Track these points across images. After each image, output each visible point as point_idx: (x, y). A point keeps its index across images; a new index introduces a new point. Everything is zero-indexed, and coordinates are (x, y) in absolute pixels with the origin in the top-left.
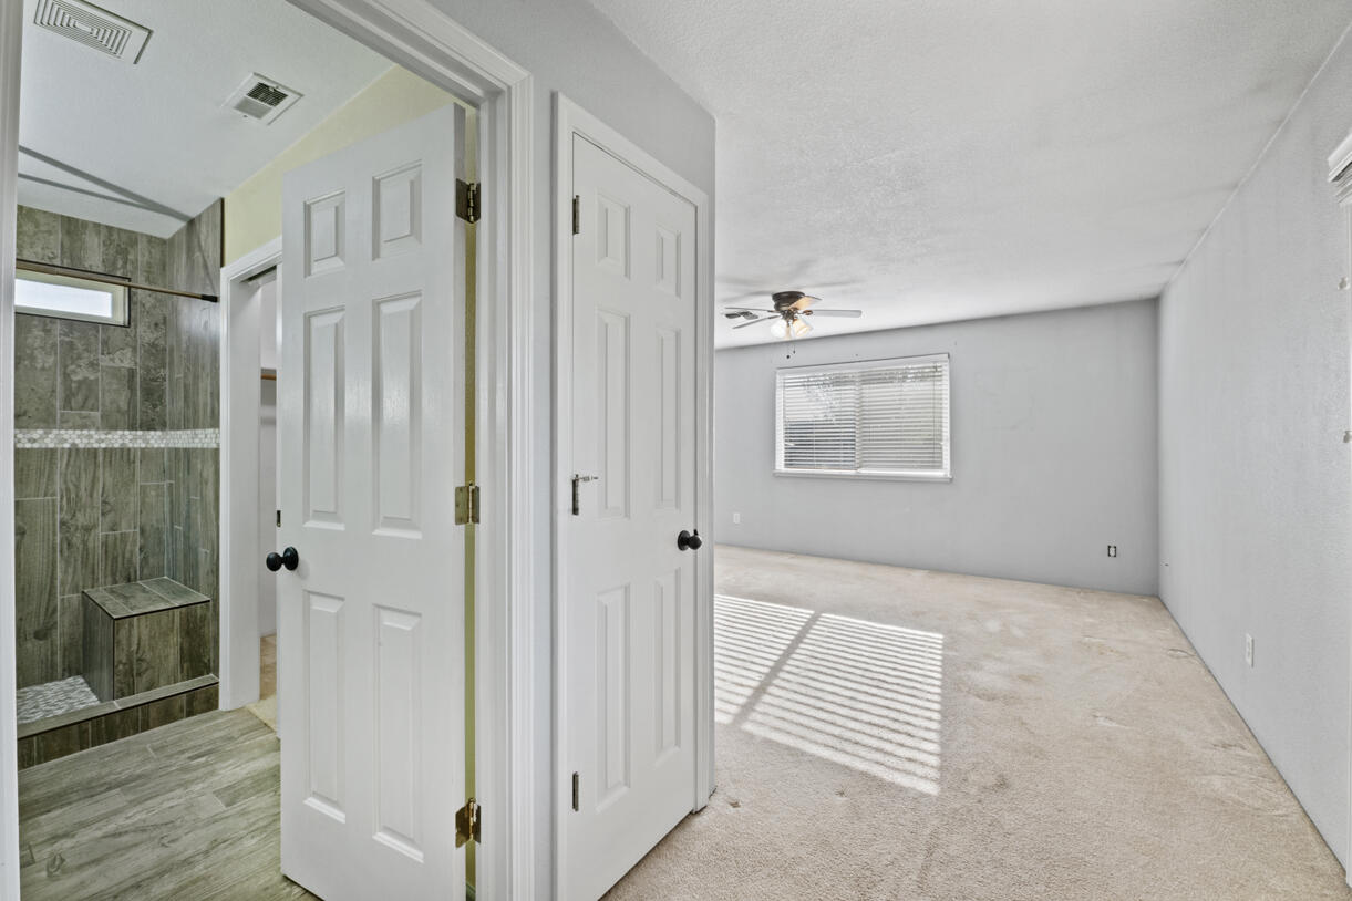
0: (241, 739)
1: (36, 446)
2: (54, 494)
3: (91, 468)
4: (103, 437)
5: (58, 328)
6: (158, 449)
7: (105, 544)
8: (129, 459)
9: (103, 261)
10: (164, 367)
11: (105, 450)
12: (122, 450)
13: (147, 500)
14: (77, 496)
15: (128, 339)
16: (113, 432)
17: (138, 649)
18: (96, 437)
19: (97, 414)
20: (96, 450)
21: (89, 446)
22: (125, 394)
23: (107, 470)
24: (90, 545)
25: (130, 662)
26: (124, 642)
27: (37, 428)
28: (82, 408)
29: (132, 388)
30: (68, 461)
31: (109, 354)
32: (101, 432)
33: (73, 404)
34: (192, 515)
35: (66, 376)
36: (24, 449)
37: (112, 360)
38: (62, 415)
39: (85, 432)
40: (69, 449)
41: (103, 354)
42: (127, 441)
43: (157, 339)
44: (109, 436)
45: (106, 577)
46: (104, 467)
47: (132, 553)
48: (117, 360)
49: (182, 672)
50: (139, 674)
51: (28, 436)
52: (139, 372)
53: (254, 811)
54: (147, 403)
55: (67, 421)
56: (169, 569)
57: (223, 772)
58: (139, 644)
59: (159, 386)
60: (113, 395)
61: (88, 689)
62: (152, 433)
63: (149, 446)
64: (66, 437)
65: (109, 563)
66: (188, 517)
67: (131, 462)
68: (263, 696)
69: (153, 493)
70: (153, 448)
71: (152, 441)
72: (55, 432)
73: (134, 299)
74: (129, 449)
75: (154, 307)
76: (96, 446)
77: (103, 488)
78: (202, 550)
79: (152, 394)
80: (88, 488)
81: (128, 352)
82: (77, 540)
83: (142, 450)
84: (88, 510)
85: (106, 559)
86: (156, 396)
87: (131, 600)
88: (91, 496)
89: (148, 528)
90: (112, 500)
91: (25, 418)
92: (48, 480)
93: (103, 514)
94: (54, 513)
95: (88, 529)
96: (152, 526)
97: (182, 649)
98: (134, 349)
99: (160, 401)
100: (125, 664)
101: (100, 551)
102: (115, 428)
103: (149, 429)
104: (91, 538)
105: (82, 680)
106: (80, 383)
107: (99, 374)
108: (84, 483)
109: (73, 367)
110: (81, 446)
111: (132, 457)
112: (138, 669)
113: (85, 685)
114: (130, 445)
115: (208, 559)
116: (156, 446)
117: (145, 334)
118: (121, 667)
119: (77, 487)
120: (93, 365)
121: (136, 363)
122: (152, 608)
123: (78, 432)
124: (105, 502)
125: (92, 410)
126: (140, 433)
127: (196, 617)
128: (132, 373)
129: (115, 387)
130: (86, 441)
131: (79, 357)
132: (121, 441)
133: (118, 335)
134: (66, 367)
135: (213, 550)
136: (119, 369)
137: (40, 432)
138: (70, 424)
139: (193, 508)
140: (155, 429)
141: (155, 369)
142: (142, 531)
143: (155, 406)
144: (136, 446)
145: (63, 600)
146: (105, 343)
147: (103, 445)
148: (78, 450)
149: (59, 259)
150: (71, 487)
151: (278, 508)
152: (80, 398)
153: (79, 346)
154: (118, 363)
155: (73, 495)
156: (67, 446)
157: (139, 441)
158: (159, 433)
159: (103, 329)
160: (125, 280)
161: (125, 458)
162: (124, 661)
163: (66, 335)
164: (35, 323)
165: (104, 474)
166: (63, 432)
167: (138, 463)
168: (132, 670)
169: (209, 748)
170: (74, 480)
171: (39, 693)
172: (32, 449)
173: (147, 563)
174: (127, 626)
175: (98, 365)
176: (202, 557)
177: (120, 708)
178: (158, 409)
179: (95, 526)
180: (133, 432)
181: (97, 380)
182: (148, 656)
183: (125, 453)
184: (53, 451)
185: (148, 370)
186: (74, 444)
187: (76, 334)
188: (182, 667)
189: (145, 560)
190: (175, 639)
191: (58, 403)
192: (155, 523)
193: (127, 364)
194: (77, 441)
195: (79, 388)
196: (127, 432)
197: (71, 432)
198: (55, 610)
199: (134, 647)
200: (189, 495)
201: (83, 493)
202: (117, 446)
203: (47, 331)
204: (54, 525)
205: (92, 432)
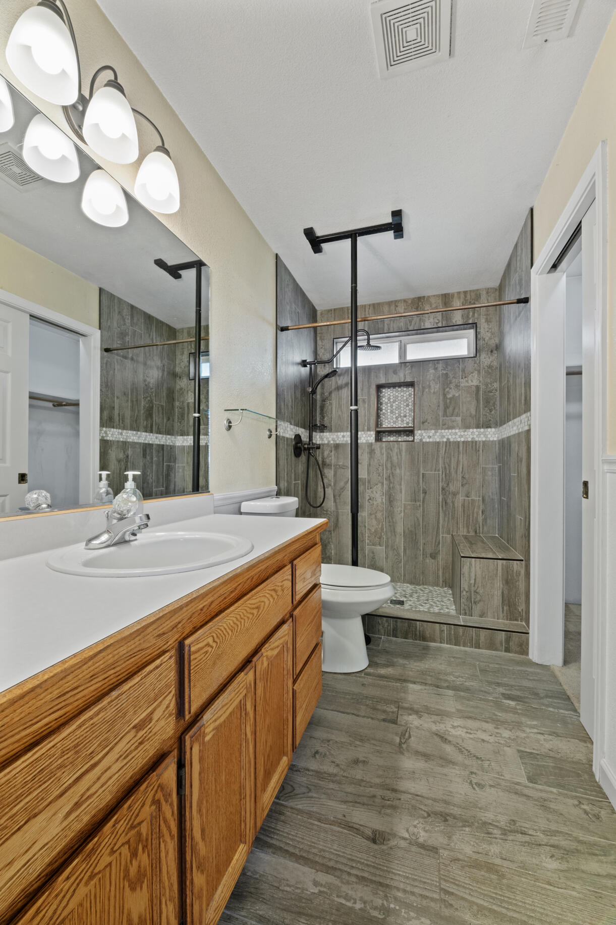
0: (546, 701)
1: (431, 440)
2: (439, 471)
3: (456, 454)
4: (462, 433)
5: (440, 366)
6: (492, 441)
7: (463, 506)
8: (476, 449)
9: (462, 316)
10: (496, 382)
11: (463, 442)
12: (472, 442)
13: (486, 478)
14: (449, 471)
15: (476, 365)
16: (468, 430)
17: (475, 584)
18: (459, 434)
19: (459, 419)
20: (459, 442)
21: (455, 440)
22: (474, 403)
23: (465, 455)
24: (456, 505)
25: (469, 591)
26: (467, 575)
27: (431, 429)
28: (452, 415)
29: (478, 400)
30: (446, 450)
31: (465, 377)
32: (461, 430)
33: (448, 413)
34: (512, 488)
35: (445, 395)
36: (426, 442)
37: (467, 381)
38: (443, 421)
39: (453, 431)
40: (446, 442)
41: (462, 378)
42: (475, 436)
43: (492, 362)
44: (466, 433)
45: (463, 527)
46: (463, 454)
47: (477, 514)
48: (470, 381)
49: (503, 612)
50: (475, 603)
51: (428, 434)
52: (482, 387)
53: (555, 811)
54: (487, 409)
55: (445, 424)
56: (499, 530)
57: (528, 730)
58: (475, 580)
59: (493, 396)
60: (468, 405)
61: (452, 599)
62: (489, 430)
63: (488, 439)
64: (444, 434)
65: (465, 518)
66: (510, 490)
67: (477, 451)
68: (566, 662)
69: (490, 473)
70: (490, 441)
71: (489, 436)
72: (439, 431)
73: (479, 336)
74: (476, 441)
75: (490, 339)
76: (459, 440)
77: (463, 468)
78: (518, 517)
79: (489, 402)
80: (455, 467)
81: (475, 374)
82: (449, 501)
83: (484, 442)
84: (455, 483)
85: (464, 516)
86: (492, 402)
87: (474, 546)
88: (456, 473)
89: (487, 498)
90: (467, 476)
91: (426, 423)
92: (436, 461)
93: (462, 485)
94: (439, 482)
95: (455, 494)
96: (489, 496)
97: (503, 593)
98: (479, 371)
99: (494, 406)
100: (467, 592)
101: (460, 509)
102: (469, 428)
103: (487, 427)
104: (456, 500)
105: (451, 592)
106: (450, 399)
107: (460, 392)
108: (453, 465)
109: (448, 389)
110: (452, 440)
111: (478, 447)
112: (475, 599)
113: (452, 596)
114: (477, 439)
115: (523, 524)
116: (491, 439)
117: (486, 359)
118: (464, 593)
119: (449, 466)
120: (457, 386)
121: (480, 381)
122: (483, 555)
123: (450, 431)
124: (463, 477)
125: (457, 416)
126: (482, 430)
127: (513, 571)
128: (478, 388)
129: (468, 399)
130: (454, 436)
131: (451, 383)
132: (471, 436)
133: (470, 365)
134: (444, 390)
135: (526, 517)
136: (470, 387)
137: (433, 431)
138: (446, 426)
139: (513, 483)
140: (490, 427)
141: (491, 384)
142: (483, 500)
143: (491, 410)
144: (480, 440)
145: (443, 537)
146: (463, 371)
147: (462, 439)
148: (450, 442)
149: (440, 323)
150: (447, 466)
151: (584, 479)
152: (451, 409)
153: (451, 375)
154: (470, 383)
155: (448, 472)
156: (445, 440)
157: (482, 436)
158: (493, 430)
159: (462, 361)
160: (474, 325)
161: (474, 448)
162: (467, 589)
163: (445, 370)
164: (430, 365)
165: (463, 459)
166: (443, 431)
167: (481, 451)
168: (471, 599)
169: (518, 693)
170: (448, 462)
171: (431, 592)
172: (429, 442)
173: (486, 522)
174: (468, 564)
175: (459, 386)
176: (518, 523)
177: (462, 624)
178: (493, 412)
179: (458, 493)
180: (479, 430)
181: (459, 395)
182: (481, 591)
183: (474, 444)
184: (438, 443)
185: (487, 385)
186: (448, 439)
187: (449, 368)
188: (503, 608)
189: (485, 520)
190: (499, 584)
191: (441, 413)
192: (490, 494)
193: (475, 383)
194: (450, 437)
195: (450, 402)
196: (475, 430)
197: (447, 431)
198: (439, 543)
199: (472, 582)
200: (510, 473)
201: (453, 471)
202: (470, 439)
203: (436, 369)
204: (439, 489)
205: (457, 431)
